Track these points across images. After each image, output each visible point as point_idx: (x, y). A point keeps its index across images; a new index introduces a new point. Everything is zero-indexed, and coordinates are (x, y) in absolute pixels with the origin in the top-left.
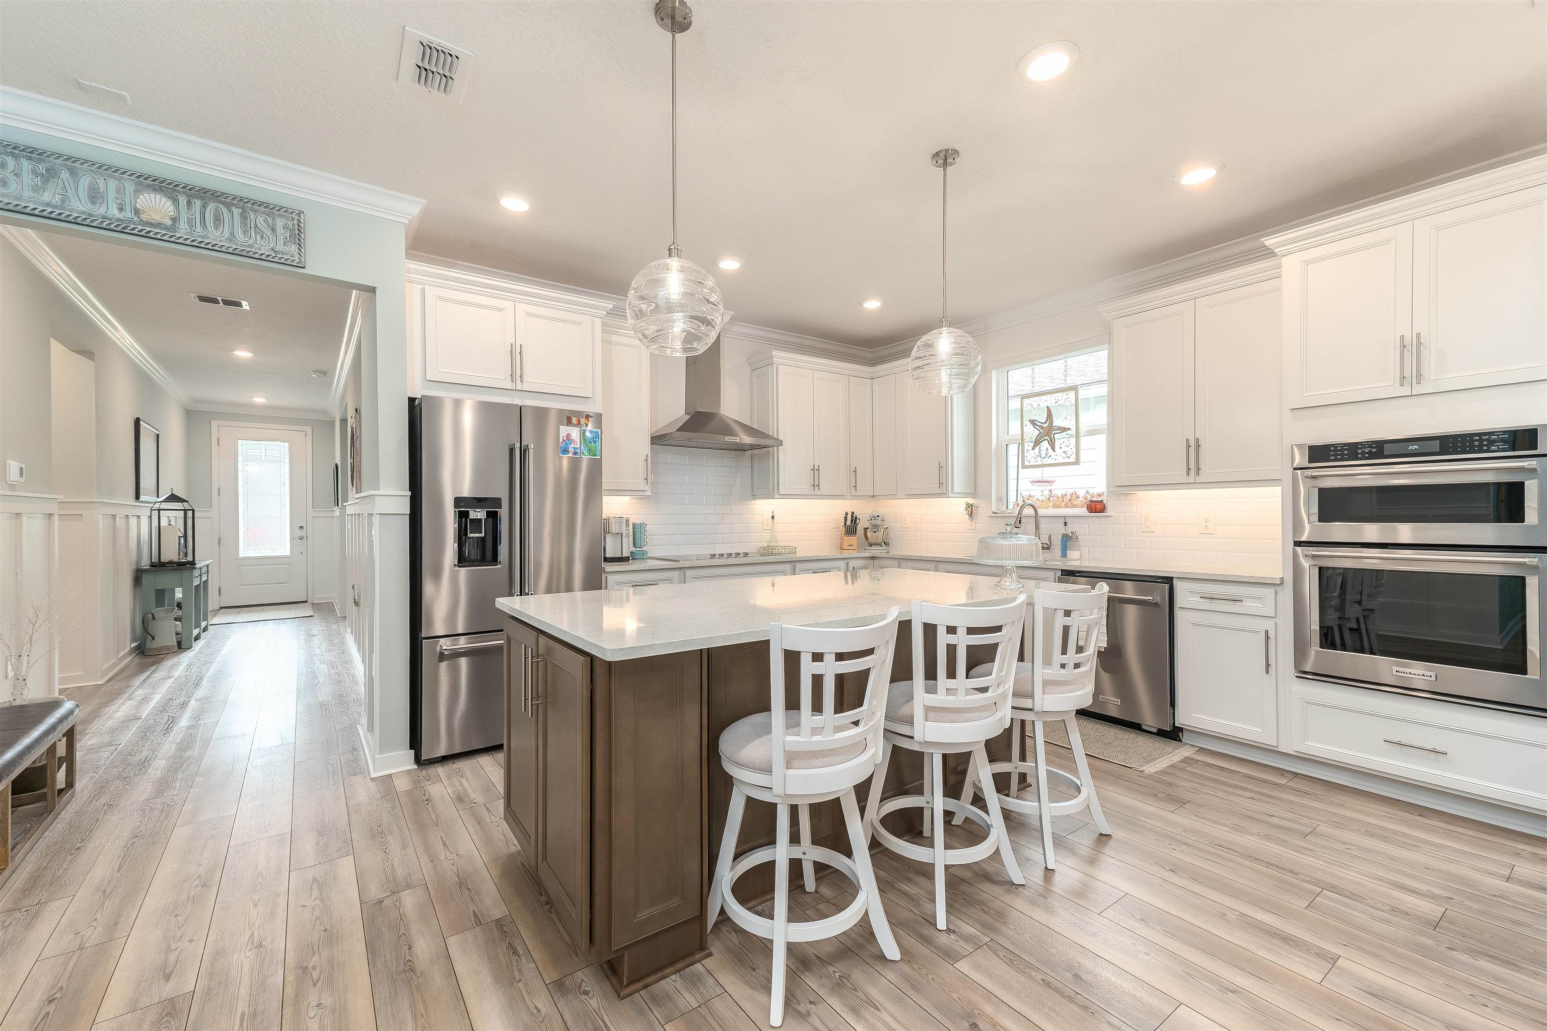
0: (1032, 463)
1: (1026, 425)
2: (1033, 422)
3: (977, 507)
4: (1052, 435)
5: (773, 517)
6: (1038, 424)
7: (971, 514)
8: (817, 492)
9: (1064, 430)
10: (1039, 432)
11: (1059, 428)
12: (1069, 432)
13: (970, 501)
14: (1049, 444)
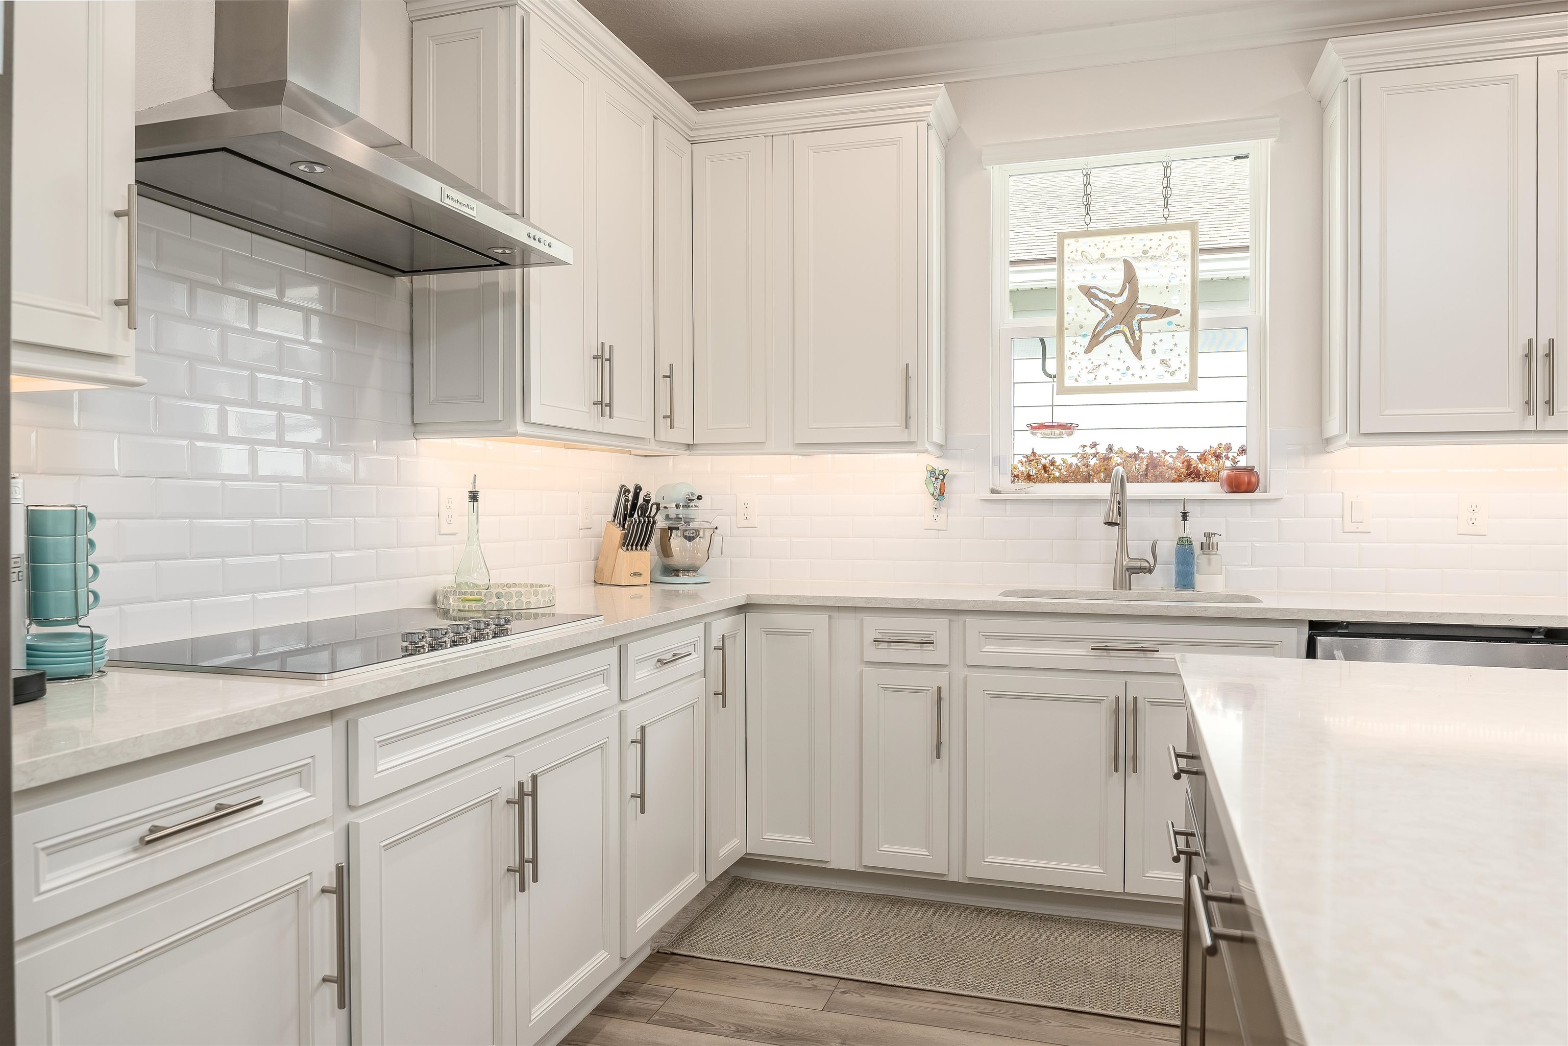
0: (1083, 383)
1: (1070, 298)
2: (1088, 292)
3: (954, 477)
4: (1135, 323)
5: (474, 497)
6: (1101, 296)
7: (942, 494)
8: (607, 425)
9: (1164, 312)
10: (1103, 314)
11: (1152, 309)
12: (1175, 319)
13: (940, 465)
14: (1127, 341)
